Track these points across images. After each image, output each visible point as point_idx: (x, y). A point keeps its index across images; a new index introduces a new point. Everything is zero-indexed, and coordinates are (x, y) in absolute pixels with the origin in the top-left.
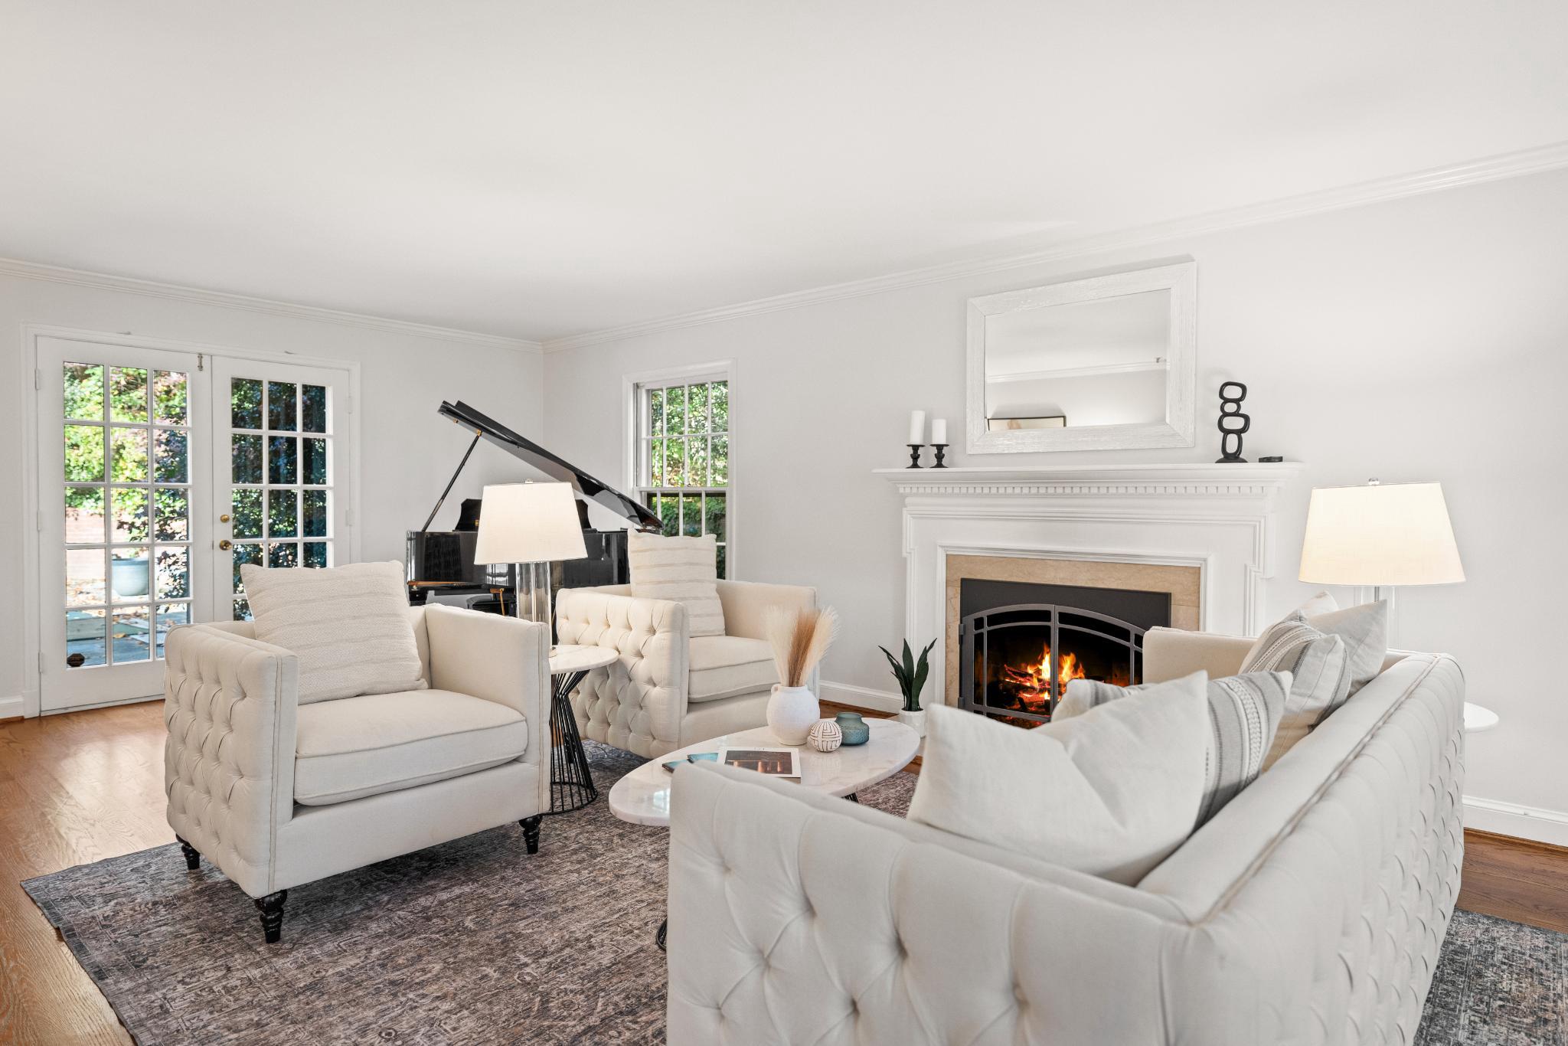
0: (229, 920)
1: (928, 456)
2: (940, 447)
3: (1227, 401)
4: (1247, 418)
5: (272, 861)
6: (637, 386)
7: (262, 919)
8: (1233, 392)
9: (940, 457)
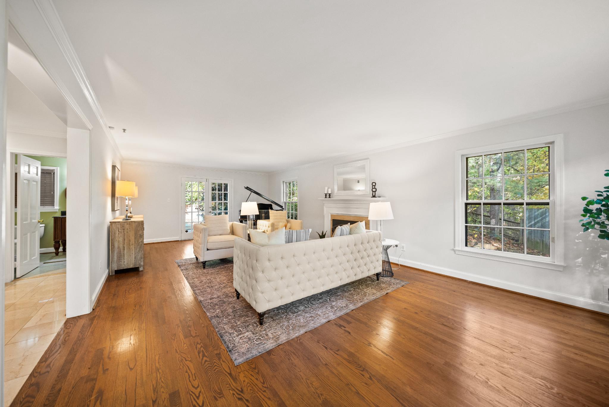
0: (200, 266)
1: (328, 196)
2: (330, 194)
3: (373, 186)
4: (376, 189)
5: (204, 256)
6: (283, 182)
7: (203, 265)
8: (374, 184)
9: (330, 196)
